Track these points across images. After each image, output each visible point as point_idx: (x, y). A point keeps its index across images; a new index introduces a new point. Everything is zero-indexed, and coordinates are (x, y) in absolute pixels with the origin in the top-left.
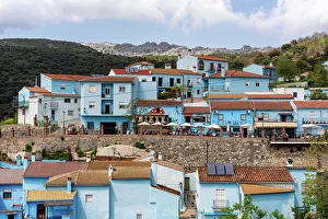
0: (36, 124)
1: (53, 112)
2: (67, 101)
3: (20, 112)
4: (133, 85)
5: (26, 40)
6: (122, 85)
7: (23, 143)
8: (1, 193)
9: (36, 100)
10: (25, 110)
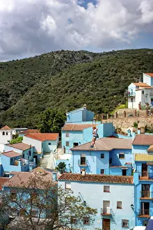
0: (140, 109)
1: (152, 100)
3: (130, 100)
7: (132, 121)
8: (118, 155)
9: (140, 92)
10: (133, 99)
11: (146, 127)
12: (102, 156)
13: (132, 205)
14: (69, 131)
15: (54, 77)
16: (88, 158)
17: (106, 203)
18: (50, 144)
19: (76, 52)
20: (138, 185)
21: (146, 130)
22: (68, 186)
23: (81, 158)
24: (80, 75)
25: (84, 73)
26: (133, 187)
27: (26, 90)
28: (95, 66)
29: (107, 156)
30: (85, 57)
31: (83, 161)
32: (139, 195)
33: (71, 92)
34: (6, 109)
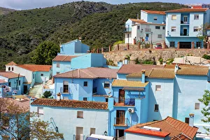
0: (135, 43)
1: (147, 35)
2: (158, 28)
3: (126, 35)
4: (205, 14)
5: (147, 3)
6: (197, 14)
7: (124, 54)
8: (103, 84)
9: (136, 27)
10: (129, 34)
11: (137, 59)
12: (86, 84)
13: (106, 132)
14: (59, 61)
15: (73, 25)
16: (71, 86)
17: (79, 129)
18: (42, 75)
19: (95, 3)
20: (113, 111)
21: (137, 62)
22: (41, 111)
23: (64, 86)
24: (97, 24)
25: (100, 22)
26: (107, 113)
27: (47, 36)
28: (112, 16)
29: (90, 84)
30: (103, 8)
31: (66, 88)
32: (113, 122)
33: (88, 39)
34: (27, 52)
